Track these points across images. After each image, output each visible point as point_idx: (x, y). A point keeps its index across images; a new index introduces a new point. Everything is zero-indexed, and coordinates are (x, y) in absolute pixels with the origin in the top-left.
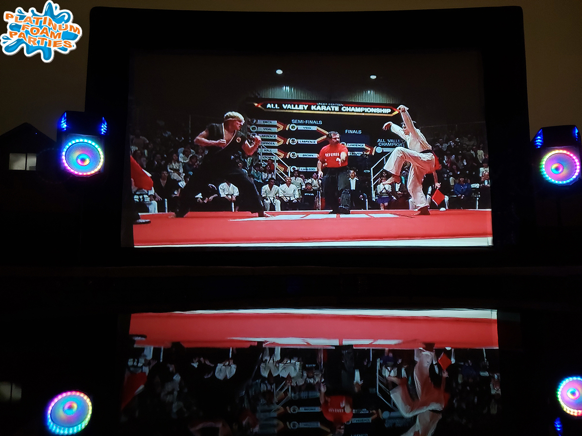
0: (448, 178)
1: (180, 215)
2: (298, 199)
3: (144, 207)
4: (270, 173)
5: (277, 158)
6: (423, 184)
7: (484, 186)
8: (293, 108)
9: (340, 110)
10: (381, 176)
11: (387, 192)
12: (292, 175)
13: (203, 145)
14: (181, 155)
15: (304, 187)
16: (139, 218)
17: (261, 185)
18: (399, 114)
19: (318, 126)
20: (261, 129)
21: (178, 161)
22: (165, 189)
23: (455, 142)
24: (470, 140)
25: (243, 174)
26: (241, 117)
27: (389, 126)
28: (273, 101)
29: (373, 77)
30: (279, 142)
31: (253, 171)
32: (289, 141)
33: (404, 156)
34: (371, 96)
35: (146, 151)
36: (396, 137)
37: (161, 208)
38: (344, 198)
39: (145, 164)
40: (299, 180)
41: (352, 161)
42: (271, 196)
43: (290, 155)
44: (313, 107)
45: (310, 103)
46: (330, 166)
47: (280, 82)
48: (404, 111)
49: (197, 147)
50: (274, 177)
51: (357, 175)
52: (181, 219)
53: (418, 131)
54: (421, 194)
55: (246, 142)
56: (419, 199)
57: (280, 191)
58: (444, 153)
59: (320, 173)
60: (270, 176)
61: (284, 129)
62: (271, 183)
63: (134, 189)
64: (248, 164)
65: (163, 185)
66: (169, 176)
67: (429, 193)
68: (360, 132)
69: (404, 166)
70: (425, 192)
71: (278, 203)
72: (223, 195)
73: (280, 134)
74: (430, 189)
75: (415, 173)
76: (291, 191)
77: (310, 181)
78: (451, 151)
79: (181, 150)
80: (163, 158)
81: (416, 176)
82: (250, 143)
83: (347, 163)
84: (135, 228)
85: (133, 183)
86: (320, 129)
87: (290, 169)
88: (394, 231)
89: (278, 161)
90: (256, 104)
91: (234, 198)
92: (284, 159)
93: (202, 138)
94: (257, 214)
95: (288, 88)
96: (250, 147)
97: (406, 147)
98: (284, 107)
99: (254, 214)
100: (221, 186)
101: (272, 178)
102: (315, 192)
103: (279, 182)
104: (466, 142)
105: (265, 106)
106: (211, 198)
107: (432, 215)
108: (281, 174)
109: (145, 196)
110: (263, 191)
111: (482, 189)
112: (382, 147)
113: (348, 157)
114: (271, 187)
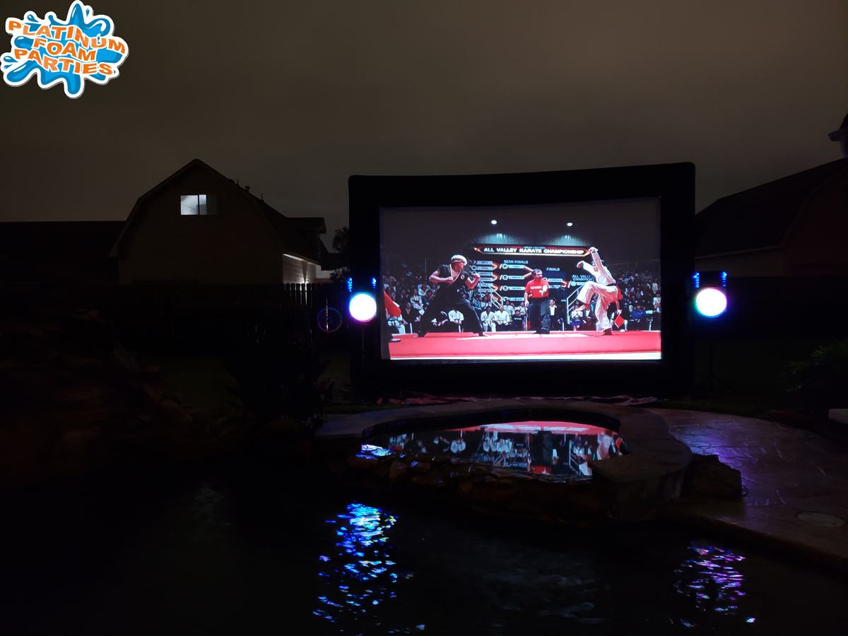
0: (628, 306)
1: (421, 335)
2: (509, 323)
3: (395, 330)
4: (487, 302)
5: (491, 291)
6: (607, 311)
7: (656, 313)
8: (505, 251)
9: (543, 252)
10: (575, 304)
11: (579, 317)
12: (505, 303)
13: (436, 282)
14: (420, 290)
15: (514, 313)
16: (392, 337)
17: (480, 312)
18: (590, 255)
19: (526, 265)
20: (480, 268)
21: (418, 295)
22: (410, 316)
23: (634, 277)
24: (647, 275)
25: (467, 304)
26: (464, 259)
27: (582, 265)
28: (489, 246)
29: (570, 224)
30: (493, 278)
31: (474, 301)
32: (502, 277)
33: (593, 289)
34: (568, 240)
35: (395, 288)
36: (587, 273)
37: (407, 330)
38: (545, 321)
39: (394, 297)
40: (510, 308)
41: (552, 293)
42: (489, 320)
43: (502, 288)
44: (521, 250)
45: (518, 246)
46: (534, 297)
47: (494, 230)
48: (594, 252)
49: (431, 283)
50: (491, 305)
51: (556, 304)
52: (421, 338)
53: (605, 268)
54: (605, 319)
55: (469, 279)
56: (604, 323)
57: (495, 317)
58: (626, 286)
59: (527, 302)
60: (487, 305)
61: (498, 268)
62: (488, 310)
63: (388, 316)
64: (470, 296)
65: (408, 313)
66: (412, 306)
67: (612, 317)
68: (558, 269)
69: (593, 296)
70: (609, 317)
71: (494, 326)
72: (452, 320)
73: (494, 272)
74: (613, 315)
75: (602, 302)
76: (504, 316)
77: (518, 308)
78: (631, 284)
79: (420, 286)
80: (407, 293)
81: (603, 304)
82: (472, 280)
83: (548, 294)
84: (390, 345)
85: (387, 312)
86: (526, 267)
87: (503, 299)
88: (584, 348)
89: (494, 293)
90: (476, 249)
91: (460, 322)
92: (498, 291)
93: (435, 276)
94: (478, 334)
95: (501, 235)
96: (472, 282)
97: (595, 281)
98: (498, 250)
99: (476, 334)
100: (450, 313)
101: (489, 307)
102: (522, 317)
103: (494, 309)
104: (644, 276)
105: (482, 250)
106: (443, 322)
107: (615, 335)
108: (496, 303)
109: (396, 322)
110: (482, 316)
111: (654, 315)
112: (576, 281)
113: (549, 290)
114: (488, 313)
